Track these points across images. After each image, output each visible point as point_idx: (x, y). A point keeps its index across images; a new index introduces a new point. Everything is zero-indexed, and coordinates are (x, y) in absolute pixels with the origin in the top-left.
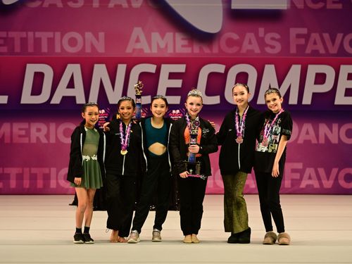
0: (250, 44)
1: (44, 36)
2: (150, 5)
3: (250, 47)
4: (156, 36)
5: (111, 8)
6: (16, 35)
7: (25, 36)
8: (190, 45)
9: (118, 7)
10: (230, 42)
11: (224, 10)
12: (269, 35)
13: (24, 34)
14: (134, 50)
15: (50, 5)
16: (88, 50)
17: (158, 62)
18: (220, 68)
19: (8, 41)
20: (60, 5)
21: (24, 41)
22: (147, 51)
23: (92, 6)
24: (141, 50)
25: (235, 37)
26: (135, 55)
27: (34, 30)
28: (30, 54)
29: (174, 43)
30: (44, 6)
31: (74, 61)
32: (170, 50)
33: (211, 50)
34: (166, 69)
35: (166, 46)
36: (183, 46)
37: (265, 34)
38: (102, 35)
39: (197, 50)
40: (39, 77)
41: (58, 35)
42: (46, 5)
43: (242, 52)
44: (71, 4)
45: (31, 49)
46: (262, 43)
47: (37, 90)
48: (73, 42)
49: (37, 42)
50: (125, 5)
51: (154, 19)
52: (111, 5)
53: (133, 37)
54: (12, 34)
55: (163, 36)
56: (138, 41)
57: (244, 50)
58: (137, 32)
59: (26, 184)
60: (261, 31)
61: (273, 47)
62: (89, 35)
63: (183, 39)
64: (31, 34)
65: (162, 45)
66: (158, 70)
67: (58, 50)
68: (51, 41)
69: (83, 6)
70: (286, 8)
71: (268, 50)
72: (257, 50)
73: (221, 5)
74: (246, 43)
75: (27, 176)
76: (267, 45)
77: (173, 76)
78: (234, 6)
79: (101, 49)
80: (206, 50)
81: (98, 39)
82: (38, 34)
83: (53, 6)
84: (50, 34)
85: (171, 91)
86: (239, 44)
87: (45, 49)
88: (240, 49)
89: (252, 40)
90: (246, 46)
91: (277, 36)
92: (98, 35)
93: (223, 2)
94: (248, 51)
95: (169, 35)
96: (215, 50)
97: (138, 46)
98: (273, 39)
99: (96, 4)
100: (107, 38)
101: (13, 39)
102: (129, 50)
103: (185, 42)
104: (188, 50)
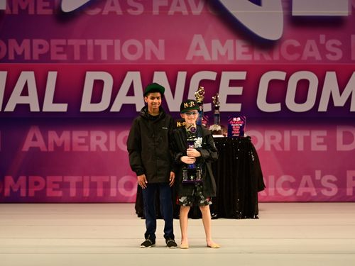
0: (311, 51)
1: (104, 44)
2: (210, 11)
3: (311, 54)
4: (216, 43)
5: (171, 15)
6: (75, 43)
7: (84, 44)
8: (251, 52)
9: (178, 14)
10: (291, 50)
11: (284, 16)
12: (330, 42)
13: (83, 42)
14: (194, 57)
15: (110, 12)
16: (148, 58)
17: (219, 69)
18: (281, 76)
19: (67, 49)
20: (119, 12)
21: (83, 49)
22: (207, 58)
23: (152, 13)
24: (202, 57)
25: (296, 44)
26: (194, 63)
27: (94, 38)
28: (90, 62)
29: (235, 50)
30: (103, 13)
31: (133, 69)
32: (231, 58)
33: (272, 57)
34: (227, 76)
35: (227, 53)
36: (243, 53)
37: (326, 41)
38: (161, 42)
39: (257, 57)
40: (99, 85)
41: (118, 42)
42: (105, 12)
43: (303, 59)
44: (130, 11)
45: (90, 57)
46: (323, 50)
47: (96, 98)
48: (132, 50)
49: (97, 49)
50: (185, 12)
51: (214, 26)
52: (171, 12)
53: (194, 44)
54: (71, 42)
55: (223, 43)
56: (198, 48)
57: (305, 57)
58: (198, 39)
59: (86, 192)
60: (322, 38)
61: (334, 54)
62: (148, 43)
63: (243, 46)
64: (90, 42)
65: (223, 53)
66: (219, 77)
67: (117, 57)
68: (111, 49)
69: (143, 13)
70: (347, 15)
71: (329, 57)
72: (318, 57)
73: (282, 12)
74: (307, 50)
75: (86, 184)
76: (328, 52)
77: (233, 83)
78: (295, 12)
79: (161, 56)
80: (267, 57)
81: (157, 46)
82: (98, 42)
83: (113, 13)
84: (110, 42)
85: (231, 99)
86: (300, 50)
87: (104, 56)
88: (301, 56)
89: (313, 48)
90: (307, 54)
91: (338, 43)
92: (158, 42)
93: (284, 9)
94: (309, 58)
95: (230, 42)
96: (276, 57)
97: (198, 53)
98: (334, 46)
99: (156, 12)
100: (167, 46)
101: (72, 47)
102: (189, 58)
103: (246, 50)
104: (248, 58)
